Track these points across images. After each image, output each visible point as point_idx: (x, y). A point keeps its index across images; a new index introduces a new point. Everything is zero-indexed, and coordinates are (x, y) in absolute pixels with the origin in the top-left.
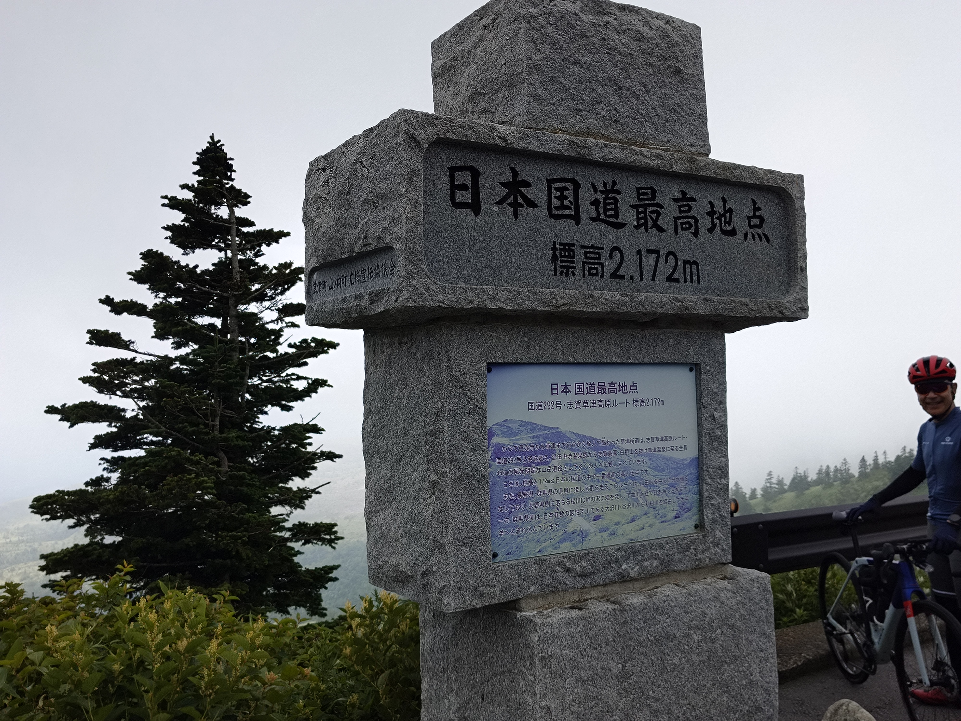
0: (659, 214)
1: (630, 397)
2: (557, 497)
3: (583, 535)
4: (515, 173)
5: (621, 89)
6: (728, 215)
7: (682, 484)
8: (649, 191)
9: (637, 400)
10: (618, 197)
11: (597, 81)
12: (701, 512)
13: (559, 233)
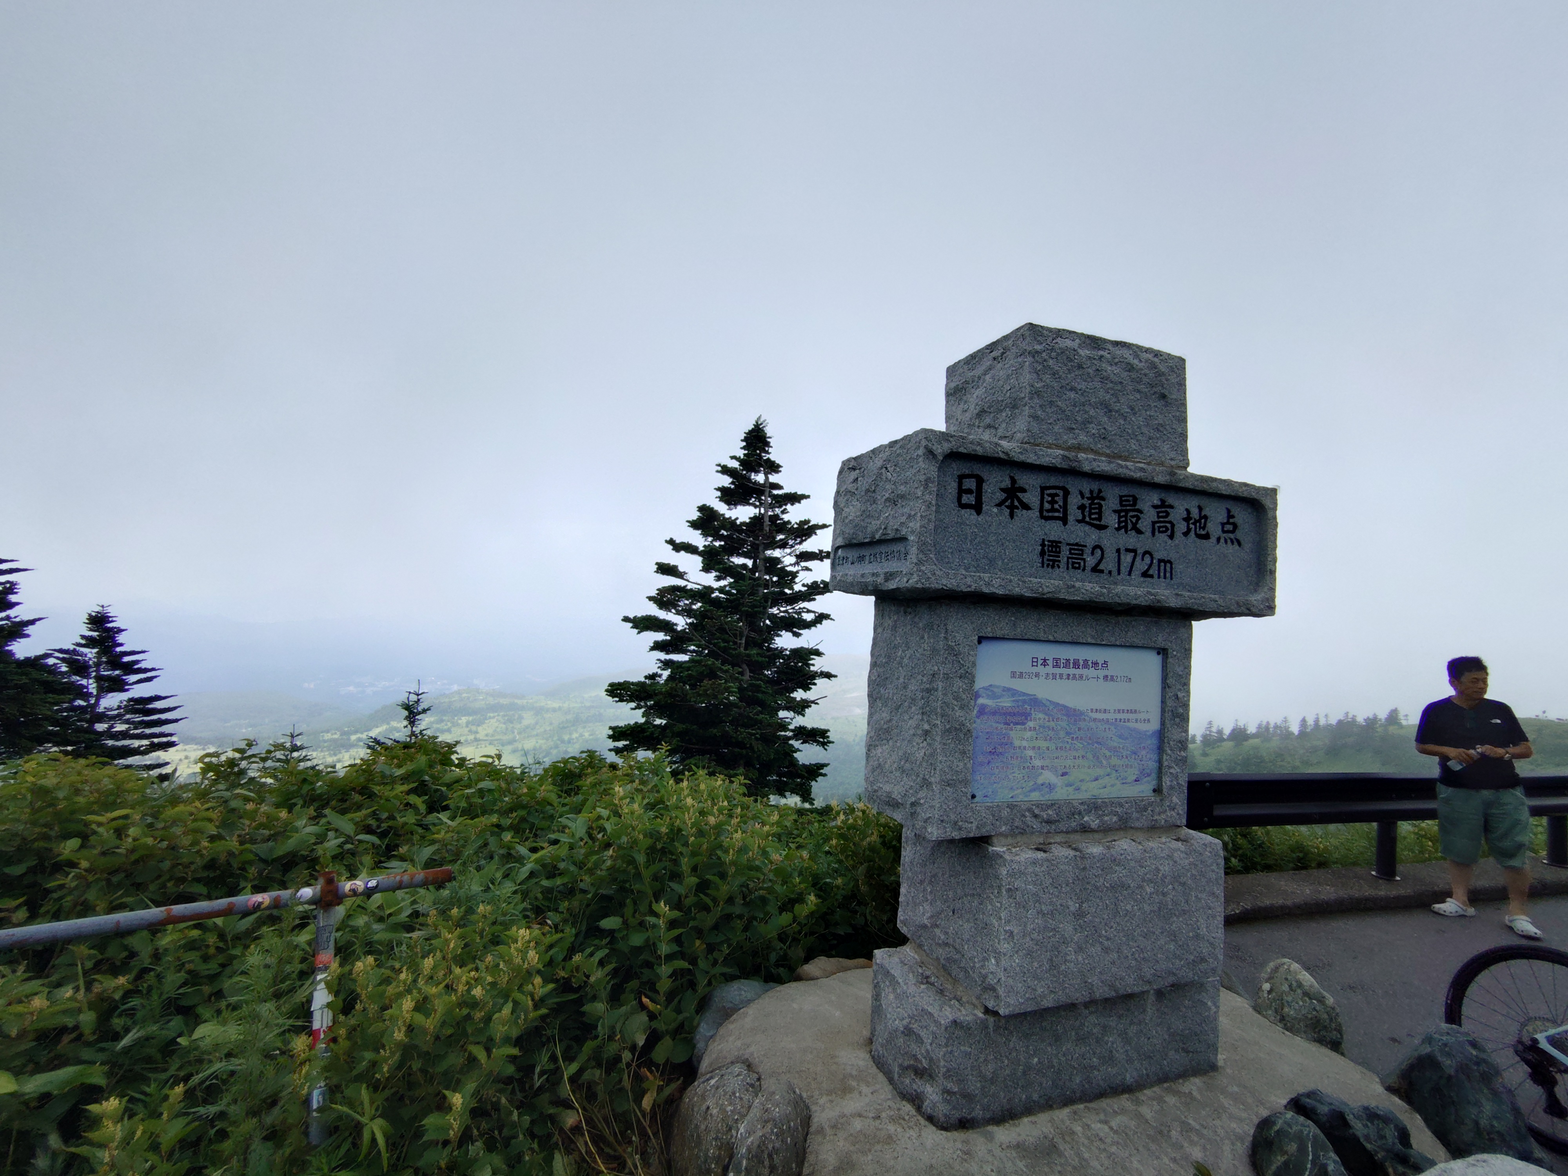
0: (1138, 518)
1: (1101, 673)
2: (1030, 753)
3: (1051, 787)
4: (1013, 481)
5: (1110, 411)
6: (1203, 521)
7: (1144, 753)
8: (1131, 499)
9: (1107, 676)
10: (1103, 503)
11: (1090, 404)
12: (1160, 778)
13: (1048, 532)
